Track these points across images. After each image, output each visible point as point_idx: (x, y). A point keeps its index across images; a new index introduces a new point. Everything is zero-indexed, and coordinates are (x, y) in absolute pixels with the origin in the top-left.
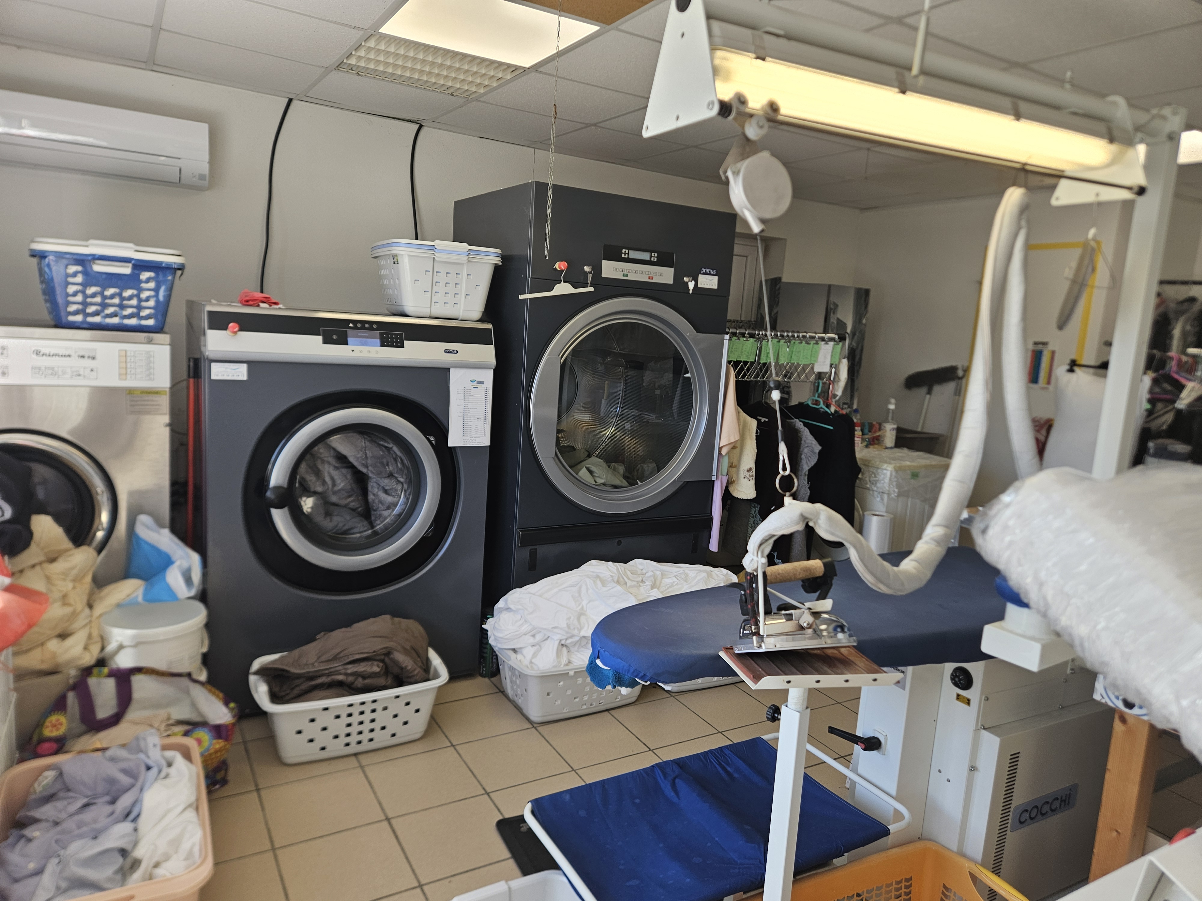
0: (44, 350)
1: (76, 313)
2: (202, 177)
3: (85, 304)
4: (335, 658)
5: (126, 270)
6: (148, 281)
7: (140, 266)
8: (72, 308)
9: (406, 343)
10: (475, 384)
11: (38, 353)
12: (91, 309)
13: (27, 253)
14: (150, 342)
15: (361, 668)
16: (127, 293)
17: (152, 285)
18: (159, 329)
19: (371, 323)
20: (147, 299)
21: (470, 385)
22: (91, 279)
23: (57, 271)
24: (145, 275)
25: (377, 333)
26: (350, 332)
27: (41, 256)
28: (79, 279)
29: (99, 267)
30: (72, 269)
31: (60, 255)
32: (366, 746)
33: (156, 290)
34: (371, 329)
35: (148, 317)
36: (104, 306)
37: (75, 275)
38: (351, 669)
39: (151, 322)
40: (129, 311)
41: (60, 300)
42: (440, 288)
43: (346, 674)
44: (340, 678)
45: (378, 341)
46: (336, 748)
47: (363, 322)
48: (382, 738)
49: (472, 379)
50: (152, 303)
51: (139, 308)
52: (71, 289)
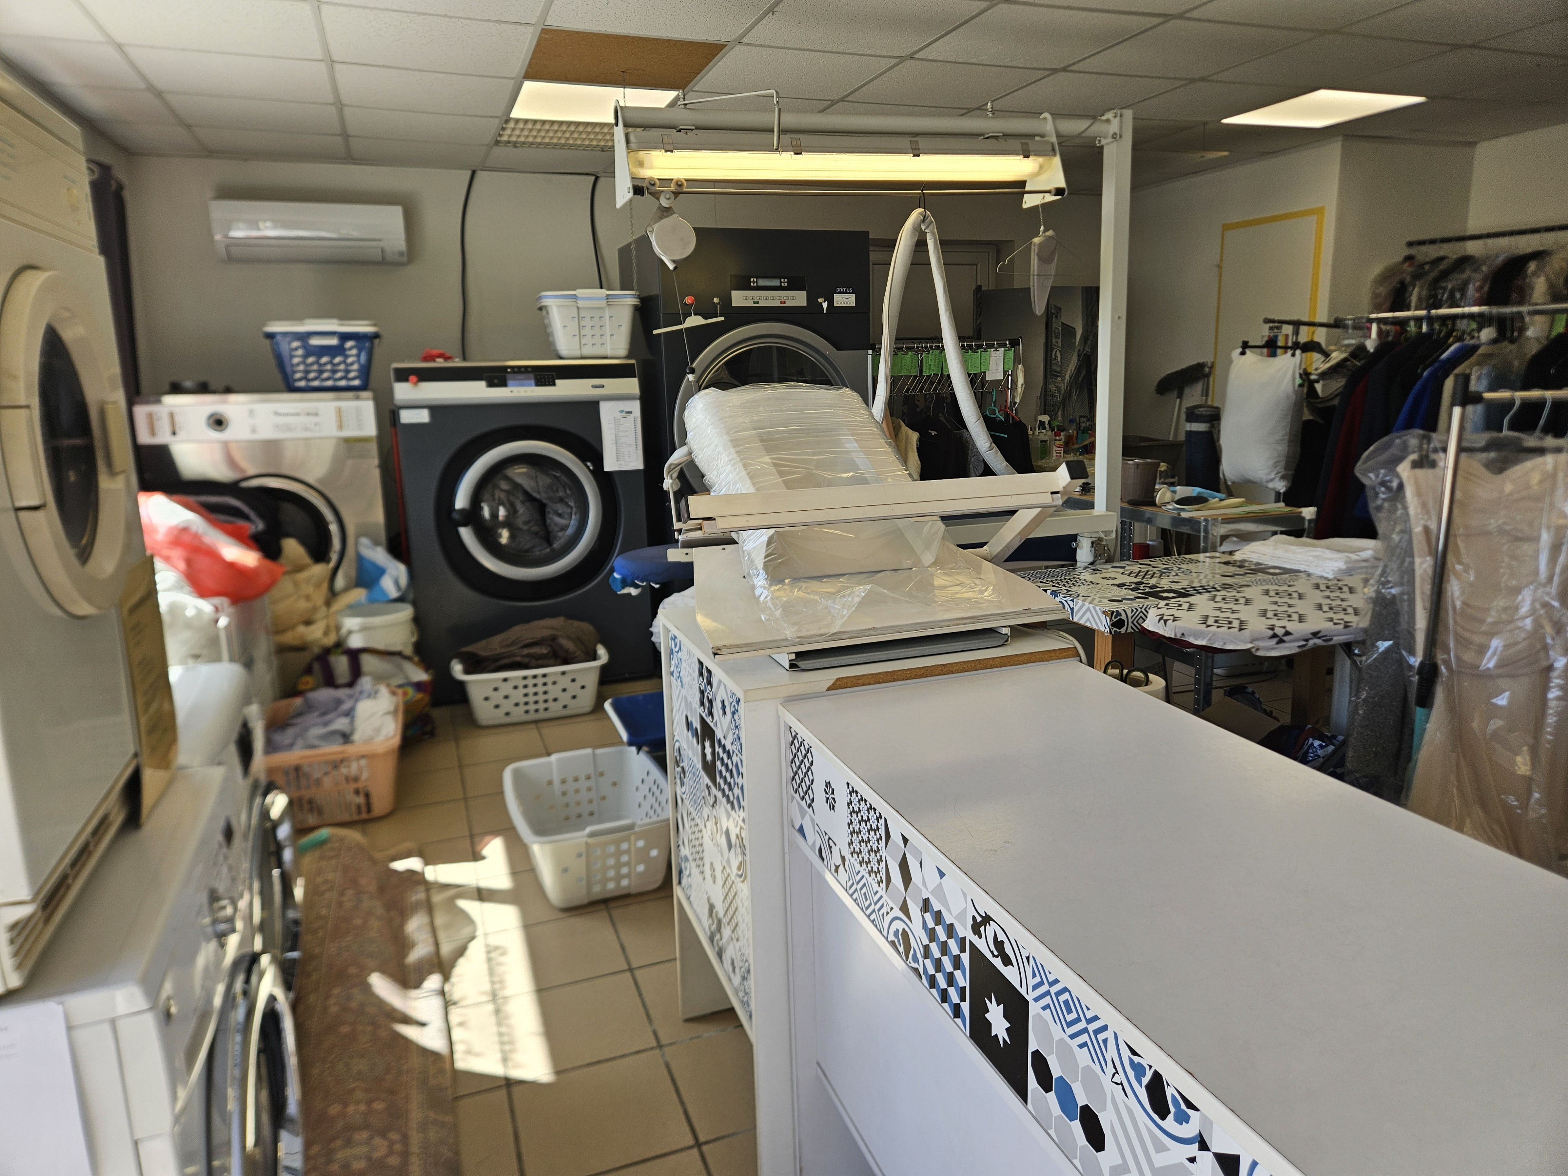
0: (281, 411)
1: (300, 379)
2: (401, 254)
3: (307, 372)
4: (513, 644)
5: (333, 341)
6: (351, 348)
7: (345, 337)
8: (298, 375)
9: (558, 382)
10: (624, 414)
11: (276, 413)
12: (312, 375)
13: (261, 335)
14: (357, 398)
15: (533, 650)
16: (338, 360)
17: (354, 352)
18: (364, 387)
19: (526, 367)
20: (352, 364)
21: (619, 415)
22: (310, 351)
23: (285, 347)
24: (349, 344)
25: (532, 375)
26: (508, 376)
27: (271, 336)
28: (300, 352)
29: (315, 342)
30: (295, 344)
31: (285, 334)
32: (542, 715)
33: (358, 356)
34: (528, 372)
35: (354, 379)
36: (321, 372)
37: (296, 349)
38: (526, 651)
39: (356, 383)
40: (339, 375)
41: (288, 369)
42: (587, 331)
43: (523, 656)
44: (518, 659)
45: (533, 382)
46: (518, 714)
47: (519, 367)
48: (556, 709)
49: (620, 409)
50: (355, 367)
51: (347, 371)
52: (296, 360)
